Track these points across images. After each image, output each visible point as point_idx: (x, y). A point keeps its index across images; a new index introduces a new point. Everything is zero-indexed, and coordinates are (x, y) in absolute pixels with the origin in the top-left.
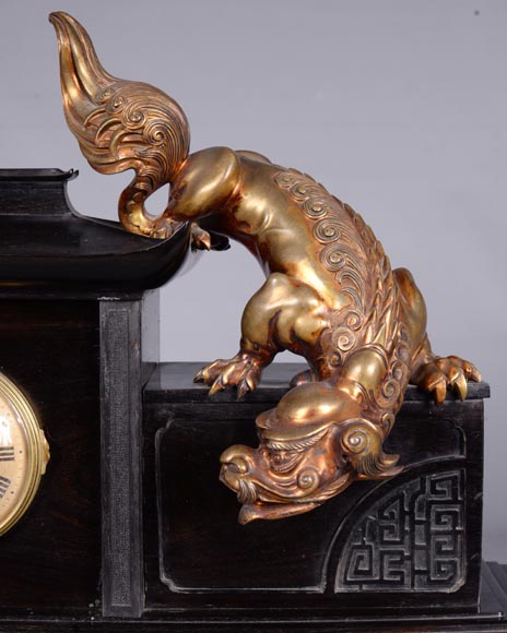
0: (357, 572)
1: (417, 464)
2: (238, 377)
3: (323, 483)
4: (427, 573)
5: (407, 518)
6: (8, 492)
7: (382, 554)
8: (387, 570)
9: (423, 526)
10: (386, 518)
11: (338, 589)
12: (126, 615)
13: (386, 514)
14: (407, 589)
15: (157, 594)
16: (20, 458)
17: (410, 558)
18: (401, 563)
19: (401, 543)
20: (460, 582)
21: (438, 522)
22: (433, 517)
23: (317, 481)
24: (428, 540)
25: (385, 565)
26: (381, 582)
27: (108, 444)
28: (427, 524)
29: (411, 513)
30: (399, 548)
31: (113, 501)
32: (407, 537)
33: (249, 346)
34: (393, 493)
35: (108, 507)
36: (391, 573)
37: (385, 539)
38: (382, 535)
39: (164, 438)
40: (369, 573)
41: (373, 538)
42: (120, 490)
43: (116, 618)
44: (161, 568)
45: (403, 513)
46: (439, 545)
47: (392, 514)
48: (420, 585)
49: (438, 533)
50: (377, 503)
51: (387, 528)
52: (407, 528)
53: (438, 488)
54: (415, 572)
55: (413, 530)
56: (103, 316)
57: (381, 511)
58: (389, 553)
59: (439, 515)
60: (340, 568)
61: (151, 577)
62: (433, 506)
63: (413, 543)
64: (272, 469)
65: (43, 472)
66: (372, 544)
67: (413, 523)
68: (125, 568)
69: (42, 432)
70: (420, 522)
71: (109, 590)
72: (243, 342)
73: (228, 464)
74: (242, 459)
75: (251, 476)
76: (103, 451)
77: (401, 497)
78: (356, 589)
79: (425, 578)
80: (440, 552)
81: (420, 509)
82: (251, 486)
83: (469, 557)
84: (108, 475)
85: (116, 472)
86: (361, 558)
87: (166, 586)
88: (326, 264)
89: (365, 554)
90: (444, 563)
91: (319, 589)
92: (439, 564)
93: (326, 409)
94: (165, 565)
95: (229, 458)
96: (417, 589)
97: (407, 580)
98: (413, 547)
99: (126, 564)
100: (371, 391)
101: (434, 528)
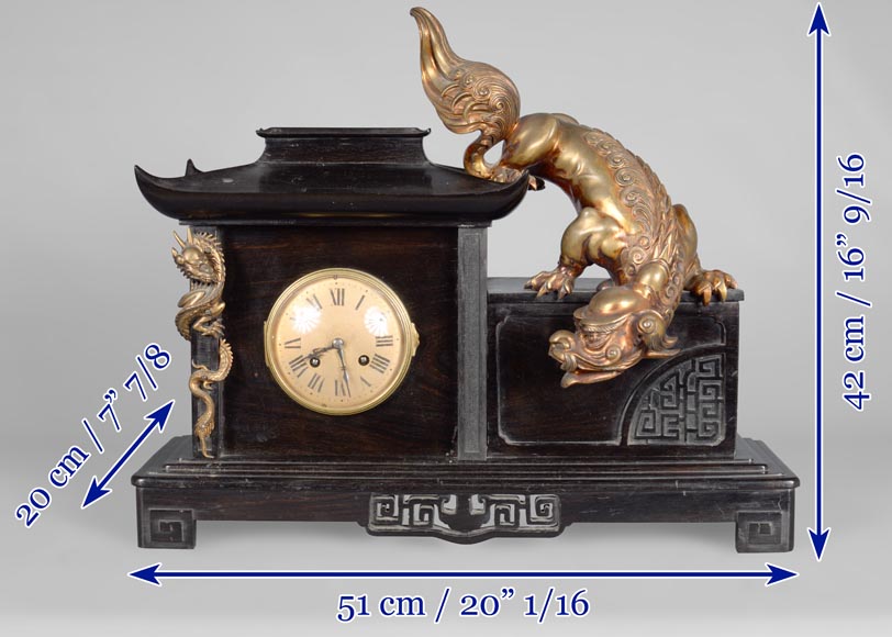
0: (644, 430)
1: (689, 349)
2: (559, 283)
3: (624, 356)
4: (696, 431)
5: (682, 390)
6: (388, 368)
7: (663, 416)
8: (666, 429)
9: (693, 396)
10: (666, 390)
11: (630, 442)
12: (476, 459)
13: (666, 387)
14: (681, 443)
15: (495, 444)
16: (397, 344)
17: (684, 420)
18: (677, 423)
19: (677, 408)
20: (721, 438)
21: (705, 393)
22: (701, 388)
23: (619, 355)
24: (697, 406)
25: (665, 425)
26: (662, 437)
27: (464, 333)
28: (696, 394)
29: (685, 386)
30: (675, 412)
31: (467, 376)
32: (681, 404)
33: (567, 261)
34: (672, 371)
35: (463, 379)
36: (670, 431)
37: (666, 405)
38: (662, 402)
39: (502, 330)
40: (653, 431)
41: (656, 405)
42: (472, 367)
43: (468, 461)
44: (499, 427)
45: (678, 386)
46: (705, 410)
47: (670, 387)
48: (692, 439)
49: (704, 402)
50: (660, 379)
51: (667, 397)
52: (682, 398)
53: (705, 368)
54: (688, 431)
55: (686, 399)
56: (461, 239)
57: (662, 384)
58: (668, 416)
59: (705, 388)
60: (632, 427)
61: (492, 433)
62: (701, 382)
63: (685, 408)
64: (587, 346)
65: (414, 354)
66: (656, 409)
67: (686, 394)
68: (475, 424)
69: (413, 325)
70: (691, 393)
71: (463, 441)
72: (562, 258)
73: (555, 343)
74: (566, 339)
75: (573, 351)
76: (460, 338)
77: (677, 375)
78: (643, 442)
79: (694, 435)
80: (706, 416)
81: (691, 383)
82: (573, 358)
83: (727, 419)
84: (463, 356)
85: (469, 353)
86: (647, 419)
87: (503, 440)
88: (624, 201)
89: (650, 416)
90: (710, 424)
91: (616, 442)
92: (705, 424)
93: (625, 304)
94: (502, 425)
95: (556, 340)
96: (688, 443)
97: (681, 437)
98: (686, 411)
99: (476, 421)
100: (657, 293)
101: (702, 397)
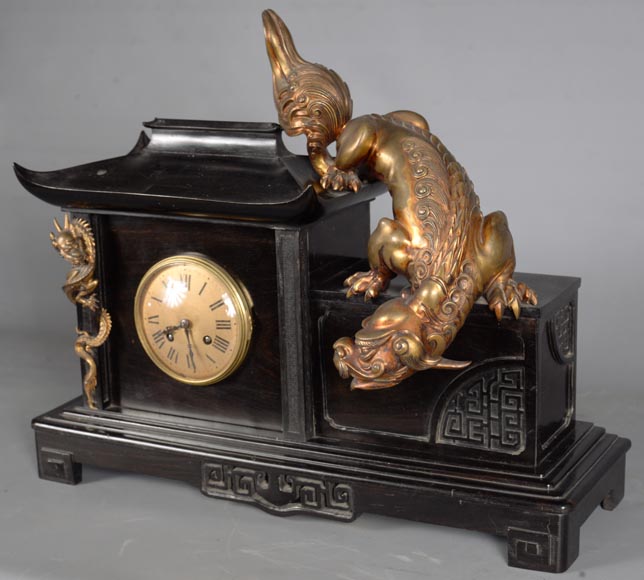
0: (452, 431)
1: (491, 360)
2: (366, 287)
3: (387, 371)
4: (500, 438)
5: (485, 397)
6: (228, 350)
7: (468, 420)
8: (472, 432)
9: (497, 405)
10: (470, 395)
11: (439, 440)
13: (471, 392)
14: (486, 448)
15: (322, 427)
16: (234, 328)
17: (488, 426)
18: (481, 428)
19: (481, 414)
20: (522, 449)
21: (507, 403)
22: (503, 399)
23: (383, 368)
24: (500, 415)
25: (471, 428)
26: (468, 440)
28: (499, 403)
29: (488, 394)
30: (481, 419)
31: (288, 363)
32: (485, 411)
34: (475, 378)
36: (475, 435)
37: (470, 410)
38: (468, 407)
40: (460, 432)
41: (462, 408)
42: (292, 356)
44: (325, 410)
45: (482, 394)
46: (508, 419)
47: (475, 393)
48: (495, 446)
49: (506, 411)
50: (464, 384)
51: (472, 402)
52: (485, 405)
53: (506, 379)
54: (491, 437)
55: (489, 405)
56: (277, 239)
57: (467, 390)
58: (472, 420)
59: (507, 398)
60: (440, 425)
62: (503, 392)
63: (489, 415)
64: (360, 357)
66: (461, 412)
67: (489, 402)
70: (494, 402)
73: (336, 350)
75: (346, 360)
77: (481, 382)
78: (451, 442)
79: (498, 441)
80: (508, 425)
81: (494, 392)
83: (528, 431)
85: (289, 343)
86: (454, 421)
87: (328, 423)
89: (457, 419)
90: (512, 433)
91: (426, 439)
92: (508, 433)
96: (492, 449)
97: (485, 441)
98: (489, 419)
99: (296, 405)
100: (432, 310)
101: (504, 407)
